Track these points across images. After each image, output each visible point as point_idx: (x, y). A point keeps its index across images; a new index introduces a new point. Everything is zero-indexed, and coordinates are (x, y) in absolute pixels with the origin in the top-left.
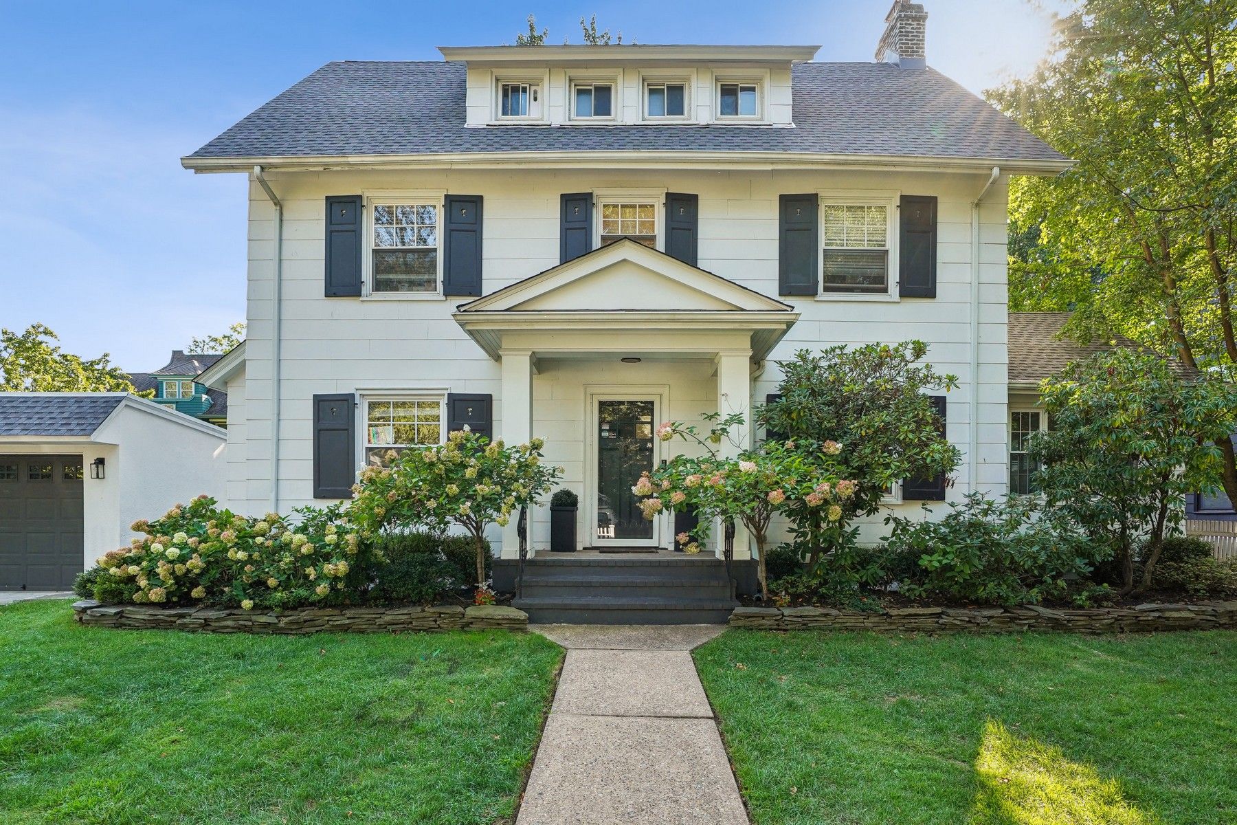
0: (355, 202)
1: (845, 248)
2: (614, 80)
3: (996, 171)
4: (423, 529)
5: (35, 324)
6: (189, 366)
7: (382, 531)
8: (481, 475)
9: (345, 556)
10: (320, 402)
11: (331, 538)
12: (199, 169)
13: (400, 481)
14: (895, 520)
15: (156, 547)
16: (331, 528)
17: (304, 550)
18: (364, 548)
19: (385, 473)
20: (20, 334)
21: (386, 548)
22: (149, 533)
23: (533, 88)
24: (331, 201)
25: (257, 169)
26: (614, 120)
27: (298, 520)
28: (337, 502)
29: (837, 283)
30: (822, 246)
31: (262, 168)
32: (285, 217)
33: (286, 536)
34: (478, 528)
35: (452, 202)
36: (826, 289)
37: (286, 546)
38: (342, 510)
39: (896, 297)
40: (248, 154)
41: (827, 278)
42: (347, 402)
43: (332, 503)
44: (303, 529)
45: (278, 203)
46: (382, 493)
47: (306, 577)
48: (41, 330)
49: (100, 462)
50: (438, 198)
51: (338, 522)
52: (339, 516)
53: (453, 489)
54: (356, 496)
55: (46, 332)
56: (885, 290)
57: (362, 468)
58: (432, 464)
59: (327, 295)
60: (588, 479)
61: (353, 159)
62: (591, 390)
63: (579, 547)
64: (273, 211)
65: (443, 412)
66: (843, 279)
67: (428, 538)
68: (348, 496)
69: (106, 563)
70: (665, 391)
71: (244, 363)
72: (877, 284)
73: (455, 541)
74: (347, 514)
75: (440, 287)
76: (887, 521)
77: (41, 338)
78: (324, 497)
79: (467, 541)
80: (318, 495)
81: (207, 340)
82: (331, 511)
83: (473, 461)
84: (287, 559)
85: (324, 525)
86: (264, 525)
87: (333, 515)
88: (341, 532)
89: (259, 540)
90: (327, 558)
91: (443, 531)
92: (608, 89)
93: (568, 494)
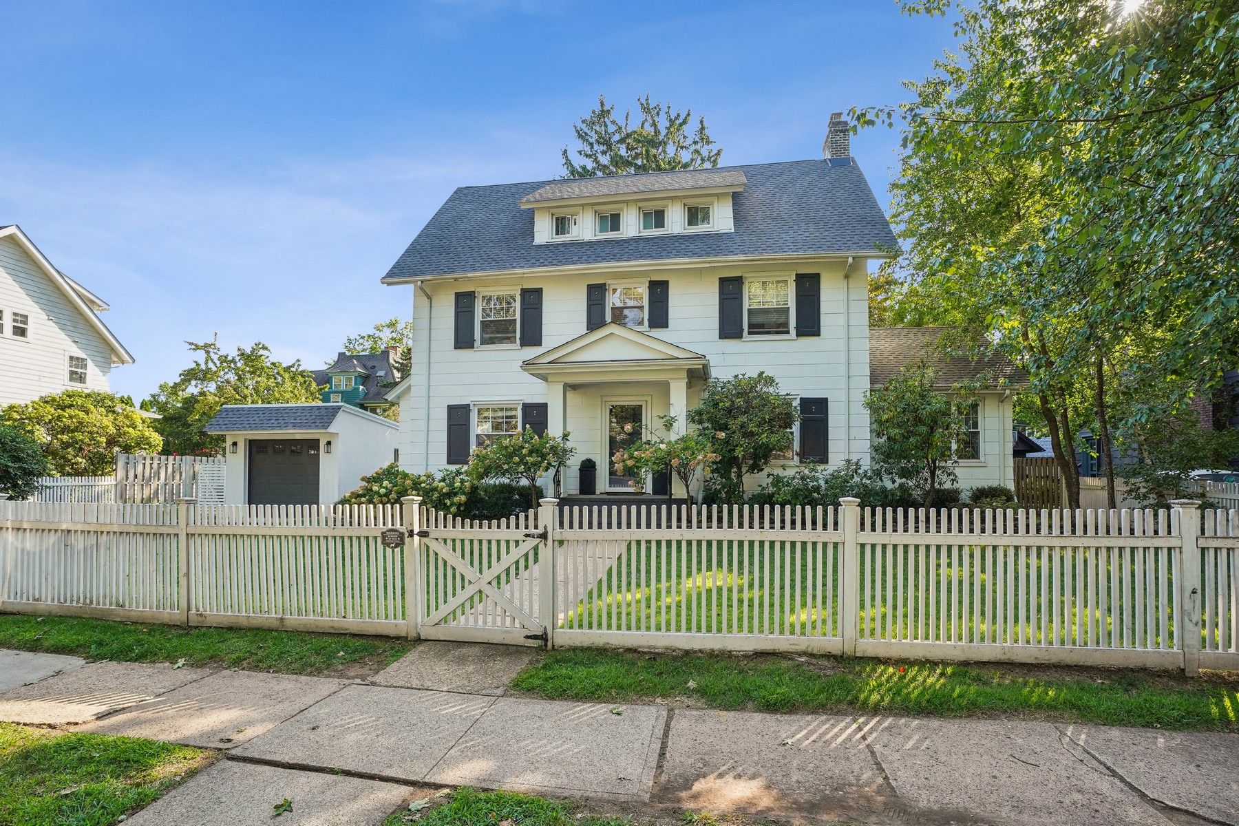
0: (471, 296)
1: (762, 307)
2: (622, 210)
3: (850, 260)
4: (507, 481)
5: (257, 343)
6: (350, 364)
7: (484, 481)
8: (531, 453)
9: (464, 493)
10: (451, 408)
11: (457, 484)
12: (389, 284)
13: (491, 456)
14: (773, 475)
15: (375, 488)
16: (458, 479)
17: (444, 491)
18: (474, 489)
19: (484, 452)
20: (248, 351)
21: (486, 491)
22: (367, 482)
23: (574, 217)
24: (458, 295)
25: (419, 283)
26: (622, 234)
27: (439, 476)
28: (460, 466)
29: (758, 328)
30: (746, 307)
31: (422, 282)
32: (433, 305)
33: (435, 484)
34: (533, 480)
35: (525, 292)
36: (750, 333)
37: (435, 489)
38: (463, 470)
39: (795, 337)
40: (416, 275)
41: (750, 326)
42: (466, 408)
43: (458, 467)
44: (444, 480)
45: (429, 298)
46: (482, 461)
47: (445, 504)
48: (260, 346)
49: (329, 443)
50: (517, 290)
51: (461, 477)
52: (461, 473)
53: (517, 459)
54: (471, 463)
55: (264, 348)
56: (788, 332)
57: (473, 448)
58: (507, 447)
59: (456, 347)
60: (603, 452)
61: (470, 275)
62: (604, 399)
63: (598, 492)
64: (426, 301)
65: (519, 413)
66: (762, 326)
67: (509, 485)
68: (467, 463)
69: (350, 496)
70: (649, 399)
71: (410, 386)
72: (782, 328)
73: (524, 487)
74: (466, 472)
75: (518, 341)
76: (769, 476)
77: (262, 352)
78: (453, 464)
79: (529, 488)
80: (449, 463)
81: (358, 338)
82: (457, 471)
83: (527, 445)
84: (436, 495)
85: (454, 478)
86: (425, 478)
87: (458, 473)
88: (462, 482)
89: (423, 485)
90: (455, 494)
91: (518, 482)
92: (619, 215)
93: (589, 461)
